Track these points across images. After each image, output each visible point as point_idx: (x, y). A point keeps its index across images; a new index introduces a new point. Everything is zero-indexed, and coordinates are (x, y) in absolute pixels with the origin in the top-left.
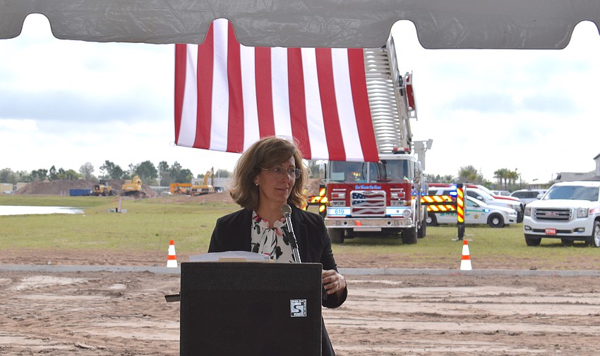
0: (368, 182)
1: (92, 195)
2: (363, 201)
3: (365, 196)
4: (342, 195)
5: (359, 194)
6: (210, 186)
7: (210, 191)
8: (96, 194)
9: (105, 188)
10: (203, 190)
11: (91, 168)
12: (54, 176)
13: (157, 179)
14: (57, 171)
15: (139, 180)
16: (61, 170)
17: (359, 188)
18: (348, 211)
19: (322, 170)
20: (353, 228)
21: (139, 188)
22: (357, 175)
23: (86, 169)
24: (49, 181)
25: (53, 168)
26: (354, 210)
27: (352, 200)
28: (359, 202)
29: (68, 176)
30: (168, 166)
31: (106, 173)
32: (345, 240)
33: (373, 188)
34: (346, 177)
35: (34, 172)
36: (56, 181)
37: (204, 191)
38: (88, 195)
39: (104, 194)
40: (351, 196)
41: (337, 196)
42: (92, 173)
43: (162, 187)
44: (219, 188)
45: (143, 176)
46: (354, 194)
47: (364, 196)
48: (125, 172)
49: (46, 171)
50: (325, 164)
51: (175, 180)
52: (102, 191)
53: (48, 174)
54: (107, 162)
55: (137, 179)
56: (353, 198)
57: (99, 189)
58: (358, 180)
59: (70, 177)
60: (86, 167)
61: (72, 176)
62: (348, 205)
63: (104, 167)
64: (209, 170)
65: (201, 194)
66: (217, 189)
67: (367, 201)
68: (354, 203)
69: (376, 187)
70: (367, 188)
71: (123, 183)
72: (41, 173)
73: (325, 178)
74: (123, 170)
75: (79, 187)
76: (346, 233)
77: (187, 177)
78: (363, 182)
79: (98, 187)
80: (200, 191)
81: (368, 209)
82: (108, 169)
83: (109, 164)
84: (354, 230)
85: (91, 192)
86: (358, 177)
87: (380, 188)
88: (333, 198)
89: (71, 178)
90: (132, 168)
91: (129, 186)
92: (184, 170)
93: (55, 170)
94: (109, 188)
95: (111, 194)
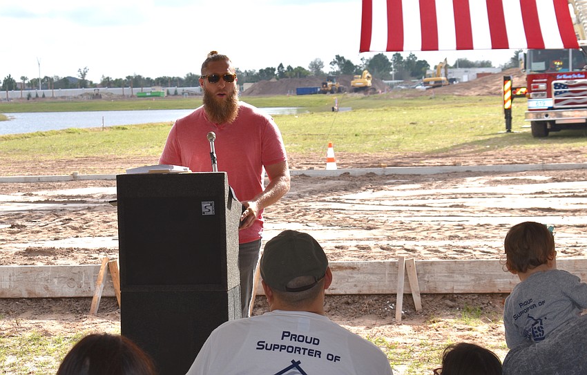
0: (571, 71)
1: (320, 93)
2: (565, 92)
3: (568, 86)
4: (543, 86)
5: (561, 84)
6: (443, 78)
7: (443, 84)
8: (324, 92)
9: (333, 85)
10: (436, 82)
11: (321, 64)
12: (282, 74)
13: (391, 73)
14: (285, 69)
15: (369, 75)
16: (289, 68)
17: (561, 77)
18: (549, 102)
19: (521, 60)
20: (554, 121)
21: (369, 83)
22: (558, 63)
23: (316, 65)
24: (276, 80)
25: (281, 65)
26: (556, 101)
27: (554, 90)
28: (561, 93)
29: (296, 74)
30: (402, 58)
31: (336, 68)
32: (550, 133)
33: (576, 77)
34: (547, 66)
35: (261, 71)
36: (284, 80)
37: (437, 84)
38: (316, 93)
39: (332, 92)
40: (553, 86)
41: (537, 87)
42: (321, 69)
43: (396, 81)
44: (455, 80)
45: (376, 70)
46: (556, 84)
47: (566, 85)
48: (356, 66)
49: (274, 70)
50: (525, 54)
51: (410, 72)
52: (330, 88)
53: (276, 72)
54: (338, 57)
55: (366, 74)
56: (555, 88)
57: (326, 86)
58: (560, 69)
59: (298, 75)
60: (315, 63)
61: (300, 73)
62: (549, 96)
63: (335, 62)
64: (443, 61)
65: (434, 87)
66: (452, 80)
67: (569, 91)
68: (556, 94)
69: (579, 76)
70: (570, 77)
71: (353, 79)
72: (269, 71)
73: (525, 68)
74: (355, 65)
75: (306, 85)
76: (549, 126)
77: (423, 69)
78: (565, 71)
79: (326, 84)
80: (432, 83)
81: (571, 99)
82: (338, 65)
83: (339, 58)
84: (557, 122)
85: (319, 90)
86: (560, 66)
87: (583, 76)
88: (533, 90)
89: (300, 76)
90: (365, 62)
91: (358, 82)
92: (420, 62)
93: (283, 68)
94: (337, 85)
95: (339, 91)
